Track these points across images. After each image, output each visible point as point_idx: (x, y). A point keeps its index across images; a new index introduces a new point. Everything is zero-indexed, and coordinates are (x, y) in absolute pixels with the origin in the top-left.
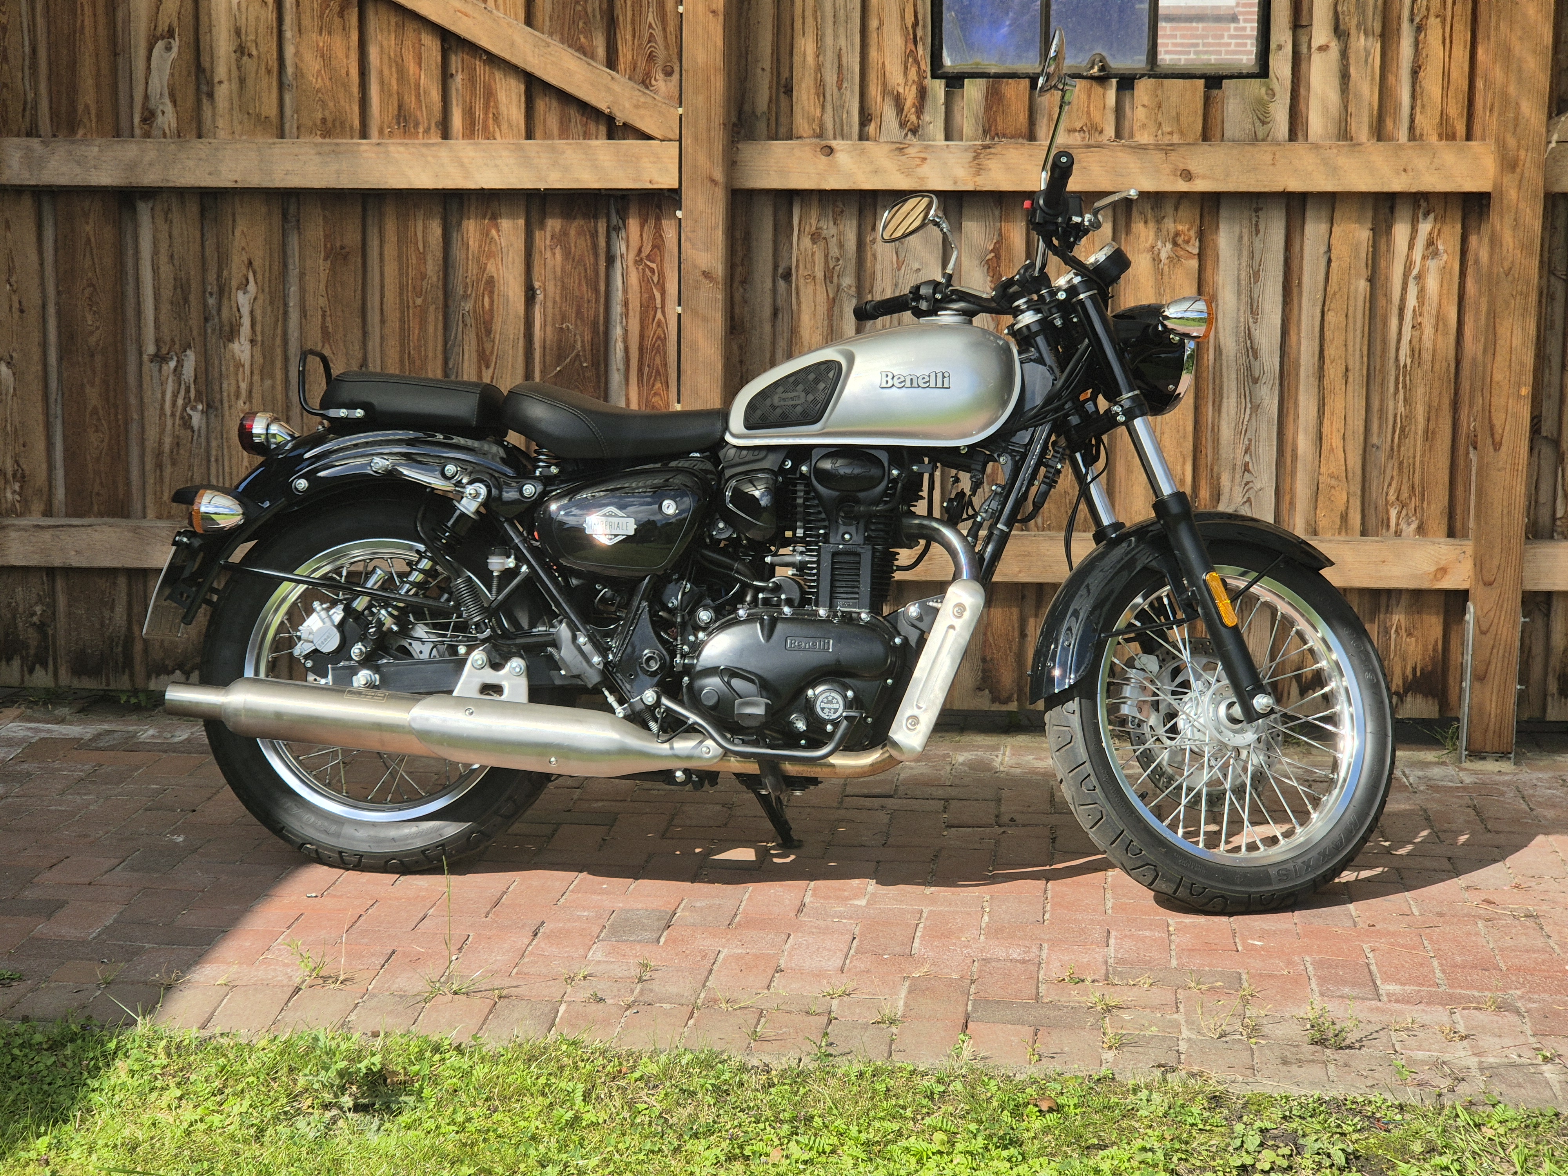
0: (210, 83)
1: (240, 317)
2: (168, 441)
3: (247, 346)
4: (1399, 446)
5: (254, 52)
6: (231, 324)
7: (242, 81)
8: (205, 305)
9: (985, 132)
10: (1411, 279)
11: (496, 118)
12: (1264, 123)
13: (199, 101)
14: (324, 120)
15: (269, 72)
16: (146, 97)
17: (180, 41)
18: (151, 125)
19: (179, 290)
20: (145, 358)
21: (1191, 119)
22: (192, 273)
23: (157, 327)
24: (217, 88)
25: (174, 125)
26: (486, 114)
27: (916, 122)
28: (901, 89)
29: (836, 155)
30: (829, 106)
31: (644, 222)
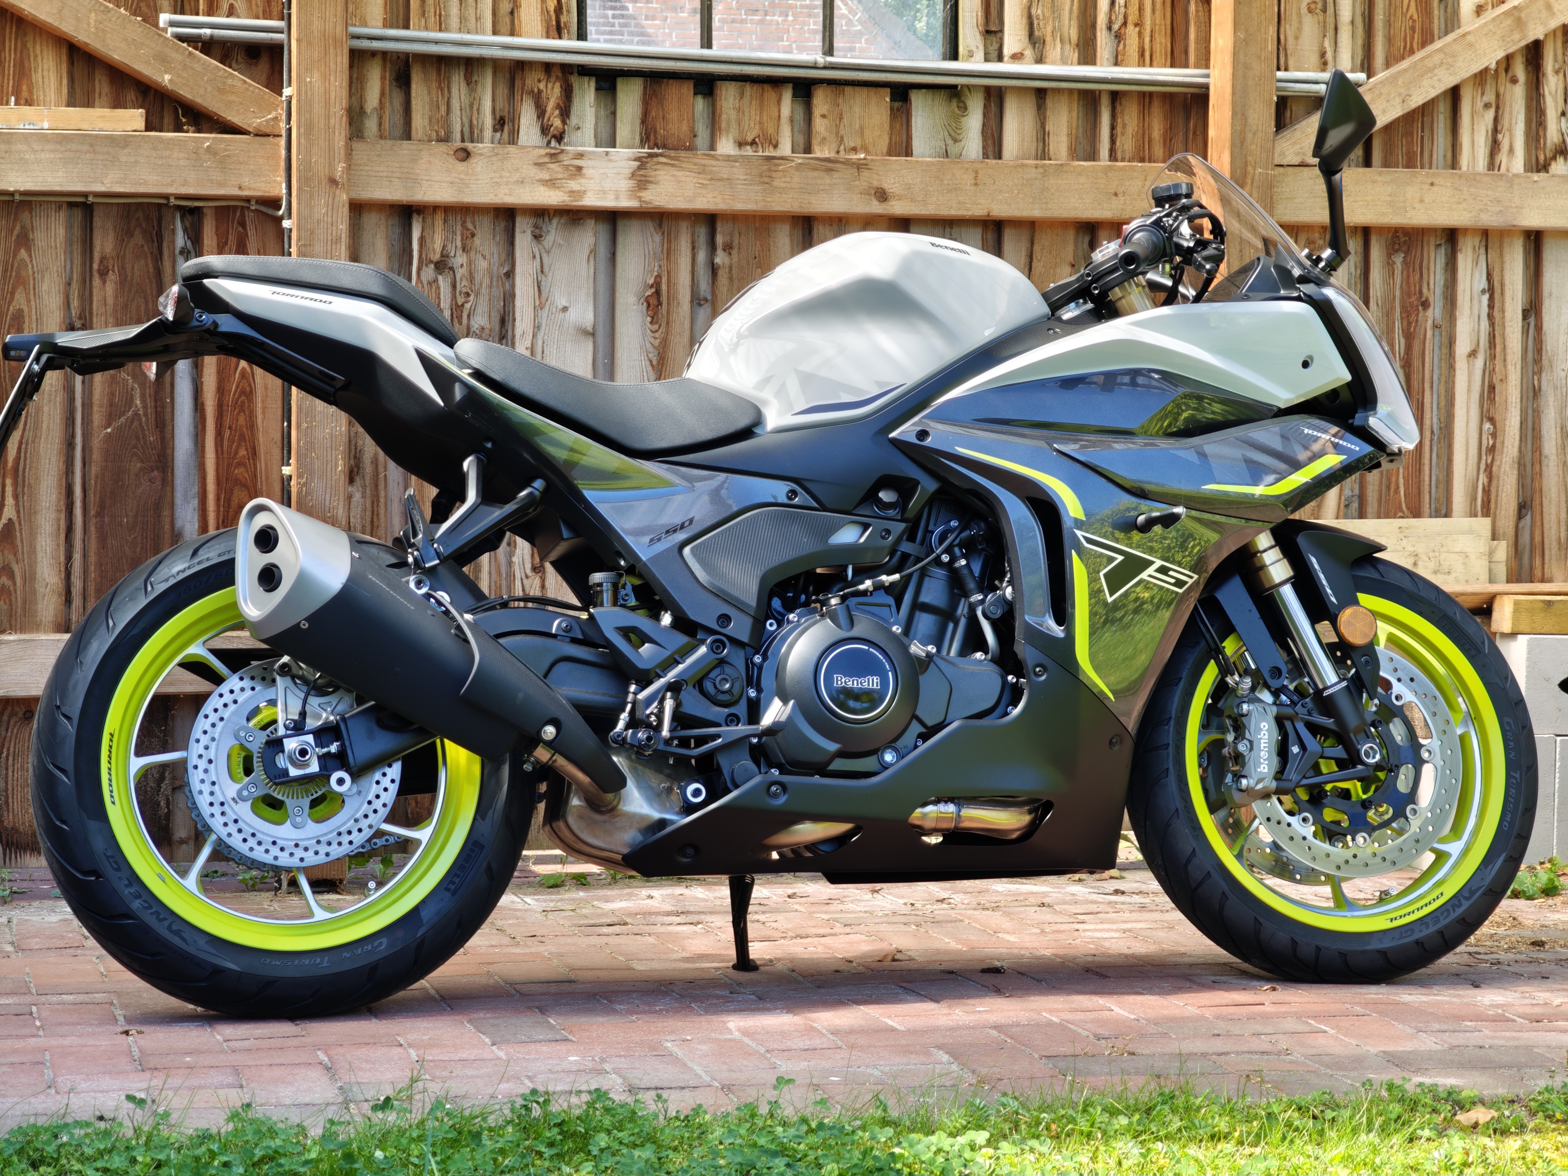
9: (642, 140)
12: (956, 141)
21: (876, 133)
27: (561, 126)
28: (542, 86)
29: (473, 160)
30: (455, 104)
31: (221, 245)
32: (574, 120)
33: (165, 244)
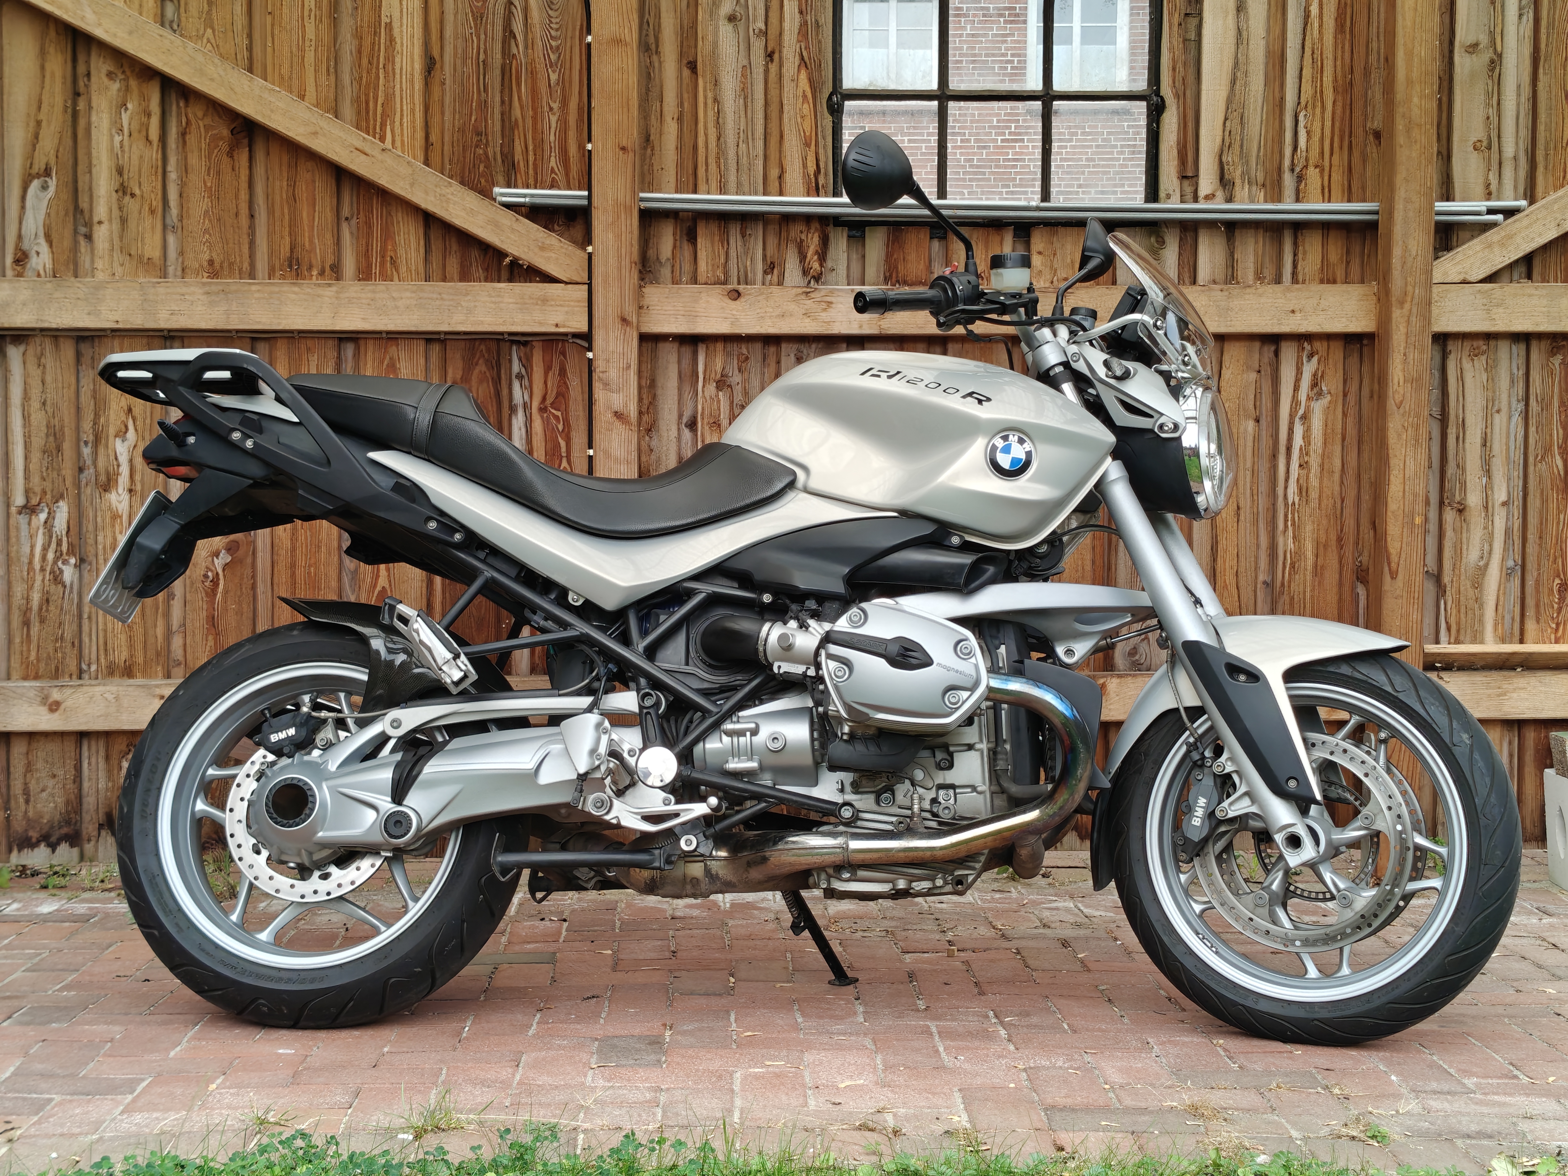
0: (89, 224)
1: (118, 466)
2: (36, 597)
3: (125, 496)
4: (1290, 582)
5: (137, 192)
6: (108, 474)
7: (124, 221)
8: (79, 454)
9: (886, 279)
10: (1297, 420)
11: (393, 262)
13: (76, 243)
14: (211, 262)
15: (152, 212)
16: (20, 237)
17: (58, 180)
18: (24, 266)
19: (51, 439)
20: (13, 510)
22: (66, 421)
23: (27, 477)
24: (96, 227)
25: (49, 266)
26: (383, 257)
27: (818, 269)
28: (803, 237)
29: (742, 299)
30: (733, 253)
31: (548, 369)
32: (829, 264)
33: (503, 371)
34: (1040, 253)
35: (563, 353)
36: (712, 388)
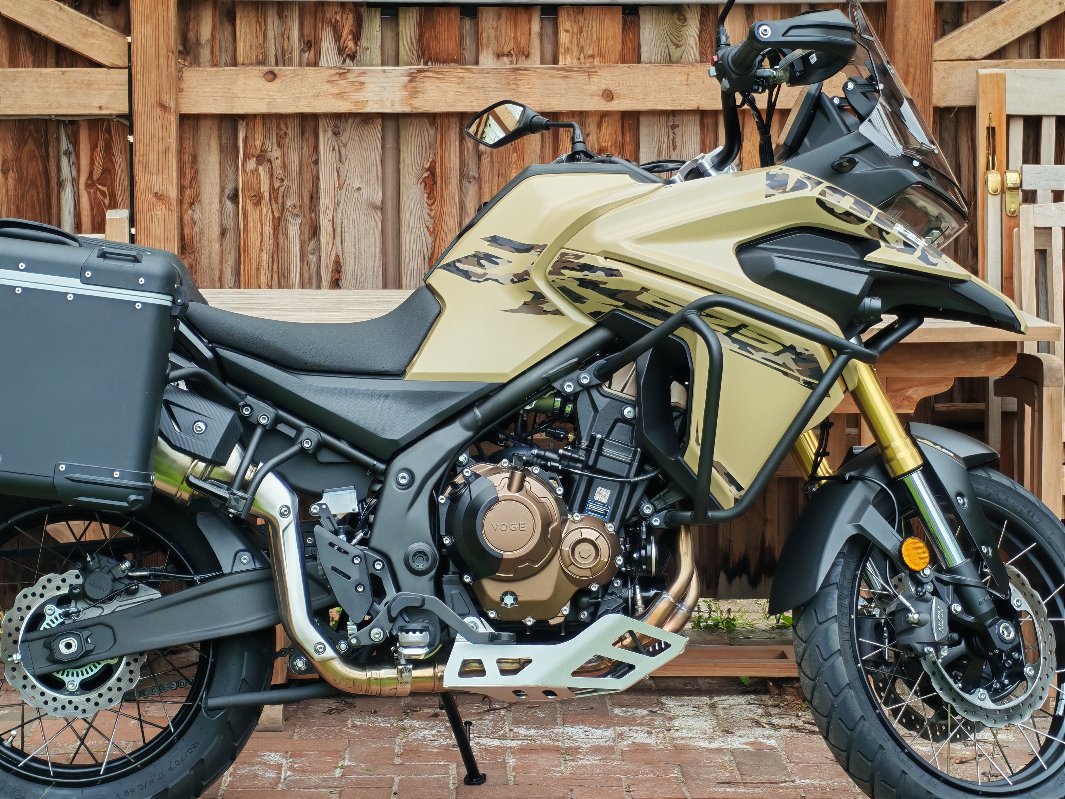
9: (419, 58)
12: (677, 46)
21: (611, 43)
27: (353, 48)
28: (338, 17)
29: (278, 81)
30: (270, 34)
31: (93, 148)
32: (364, 42)
33: (51, 150)
34: (567, 31)
35: (108, 131)
36: (252, 164)
